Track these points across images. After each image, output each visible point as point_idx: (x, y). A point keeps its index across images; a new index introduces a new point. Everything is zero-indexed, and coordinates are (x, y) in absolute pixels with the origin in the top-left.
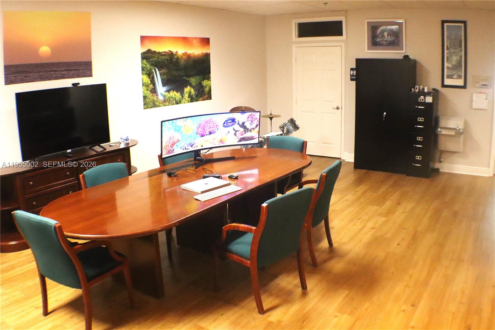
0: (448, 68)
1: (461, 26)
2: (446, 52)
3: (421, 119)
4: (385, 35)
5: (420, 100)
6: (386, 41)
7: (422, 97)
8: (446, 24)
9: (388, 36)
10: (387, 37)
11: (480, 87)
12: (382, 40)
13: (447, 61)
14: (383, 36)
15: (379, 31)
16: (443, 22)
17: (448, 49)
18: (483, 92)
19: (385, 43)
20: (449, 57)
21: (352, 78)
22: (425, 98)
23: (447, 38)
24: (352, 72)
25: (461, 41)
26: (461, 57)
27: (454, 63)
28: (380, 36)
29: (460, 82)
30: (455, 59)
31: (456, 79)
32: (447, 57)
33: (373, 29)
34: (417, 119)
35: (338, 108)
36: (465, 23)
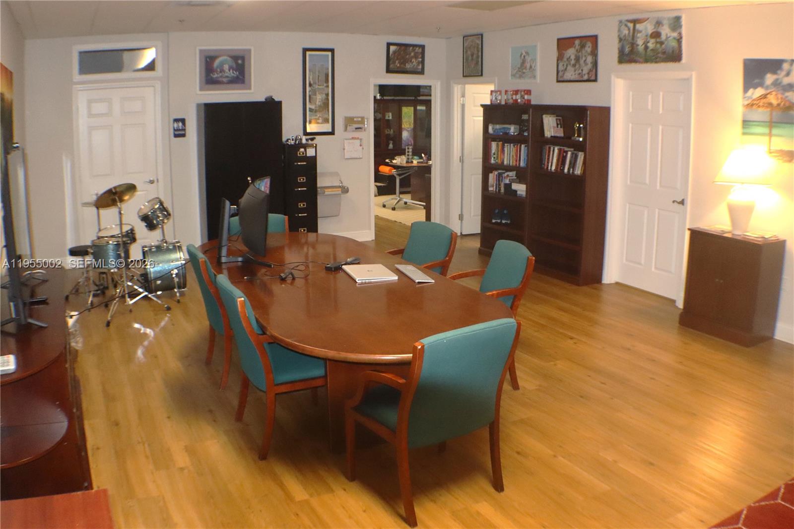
0: (311, 110)
1: (328, 55)
2: (308, 89)
3: (301, 180)
4: (224, 69)
5: (300, 154)
6: (227, 77)
7: (302, 150)
8: (308, 53)
9: (229, 70)
10: (227, 71)
11: (353, 131)
12: (221, 77)
13: (310, 101)
14: (222, 71)
15: (217, 63)
16: (305, 50)
17: (310, 85)
18: (357, 137)
19: (225, 80)
20: (312, 96)
21: (176, 133)
22: (306, 150)
23: (310, 71)
24: (176, 125)
25: (327, 75)
26: (327, 95)
27: (318, 103)
28: (219, 70)
29: (327, 128)
30: (320, 97)
31: (322, 123)
32: (310, 96)
33: (208, 60)
34: (298, 179)
35: (152, 182)
36: (332, 51)
